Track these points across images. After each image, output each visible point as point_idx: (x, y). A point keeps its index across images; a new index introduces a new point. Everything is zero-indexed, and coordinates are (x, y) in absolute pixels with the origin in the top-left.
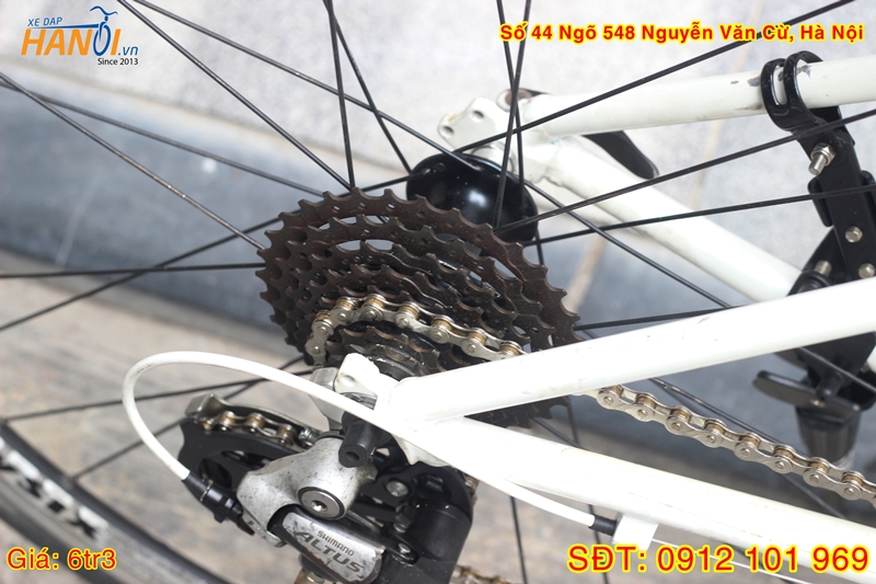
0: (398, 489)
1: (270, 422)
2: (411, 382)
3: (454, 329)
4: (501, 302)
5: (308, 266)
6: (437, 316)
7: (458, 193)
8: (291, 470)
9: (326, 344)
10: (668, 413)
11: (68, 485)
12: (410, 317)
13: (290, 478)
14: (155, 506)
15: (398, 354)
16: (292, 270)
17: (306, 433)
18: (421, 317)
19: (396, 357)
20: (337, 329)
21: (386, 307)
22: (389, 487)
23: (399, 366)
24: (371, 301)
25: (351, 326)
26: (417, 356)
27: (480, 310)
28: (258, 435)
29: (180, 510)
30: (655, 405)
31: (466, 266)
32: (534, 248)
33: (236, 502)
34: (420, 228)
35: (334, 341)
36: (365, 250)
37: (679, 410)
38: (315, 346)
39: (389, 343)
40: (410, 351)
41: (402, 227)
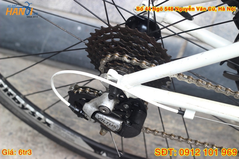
0: (126, 106)
1: (92, 90)
2: (126, 76)
3: (137, 61)
4: (150, 54)
5: (98, 47)
6: (133, 58)
7: (139, 26)
8: (96, 101)
9: (104, 67)
10: (196, 81)
11: (42, 113)
12: (126, 59)
13: (96, 104)
14: (68, 119)
15: (123, 69)
16: (94, 48)
17: (100, 92)
18: (128, 58)
19: (122, 70)
20: (107, 63)
21: (119, 56)
22: (124, 106)
23: (123, 72)
24: (115, 55)
25: (110, 62)
26: (128, 69)
27: (144, 56)
28: (89, 94)
29: (74, 120)
30: (193, 79)
31: (140, 44)
32: (161, 40)
33: (83, 112)
34: (127, 34)
35: (106, 66)
36: (113, 41)
37: (199, 80)
38: (101, 68)
39: (120, 66)
40: (126, 68)
41: (122, 34)
